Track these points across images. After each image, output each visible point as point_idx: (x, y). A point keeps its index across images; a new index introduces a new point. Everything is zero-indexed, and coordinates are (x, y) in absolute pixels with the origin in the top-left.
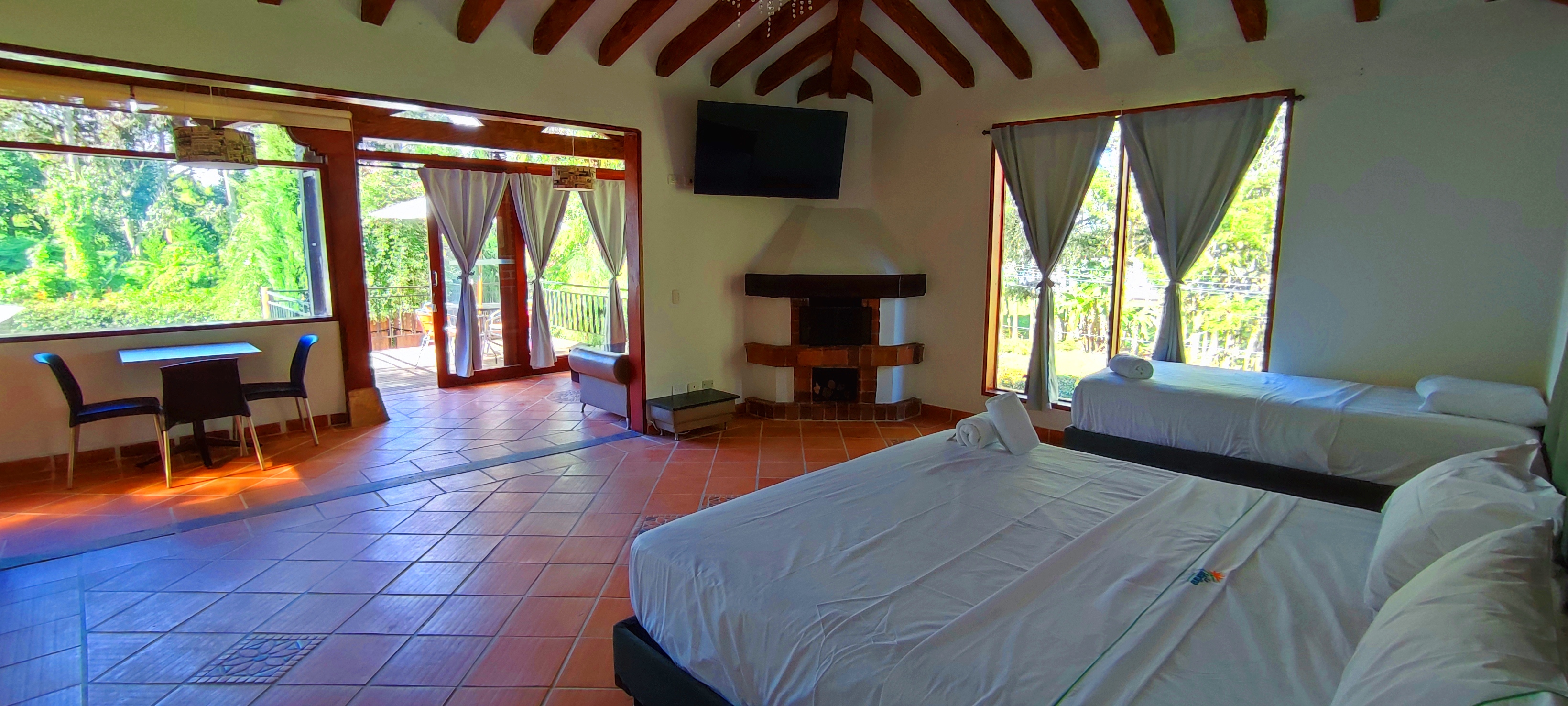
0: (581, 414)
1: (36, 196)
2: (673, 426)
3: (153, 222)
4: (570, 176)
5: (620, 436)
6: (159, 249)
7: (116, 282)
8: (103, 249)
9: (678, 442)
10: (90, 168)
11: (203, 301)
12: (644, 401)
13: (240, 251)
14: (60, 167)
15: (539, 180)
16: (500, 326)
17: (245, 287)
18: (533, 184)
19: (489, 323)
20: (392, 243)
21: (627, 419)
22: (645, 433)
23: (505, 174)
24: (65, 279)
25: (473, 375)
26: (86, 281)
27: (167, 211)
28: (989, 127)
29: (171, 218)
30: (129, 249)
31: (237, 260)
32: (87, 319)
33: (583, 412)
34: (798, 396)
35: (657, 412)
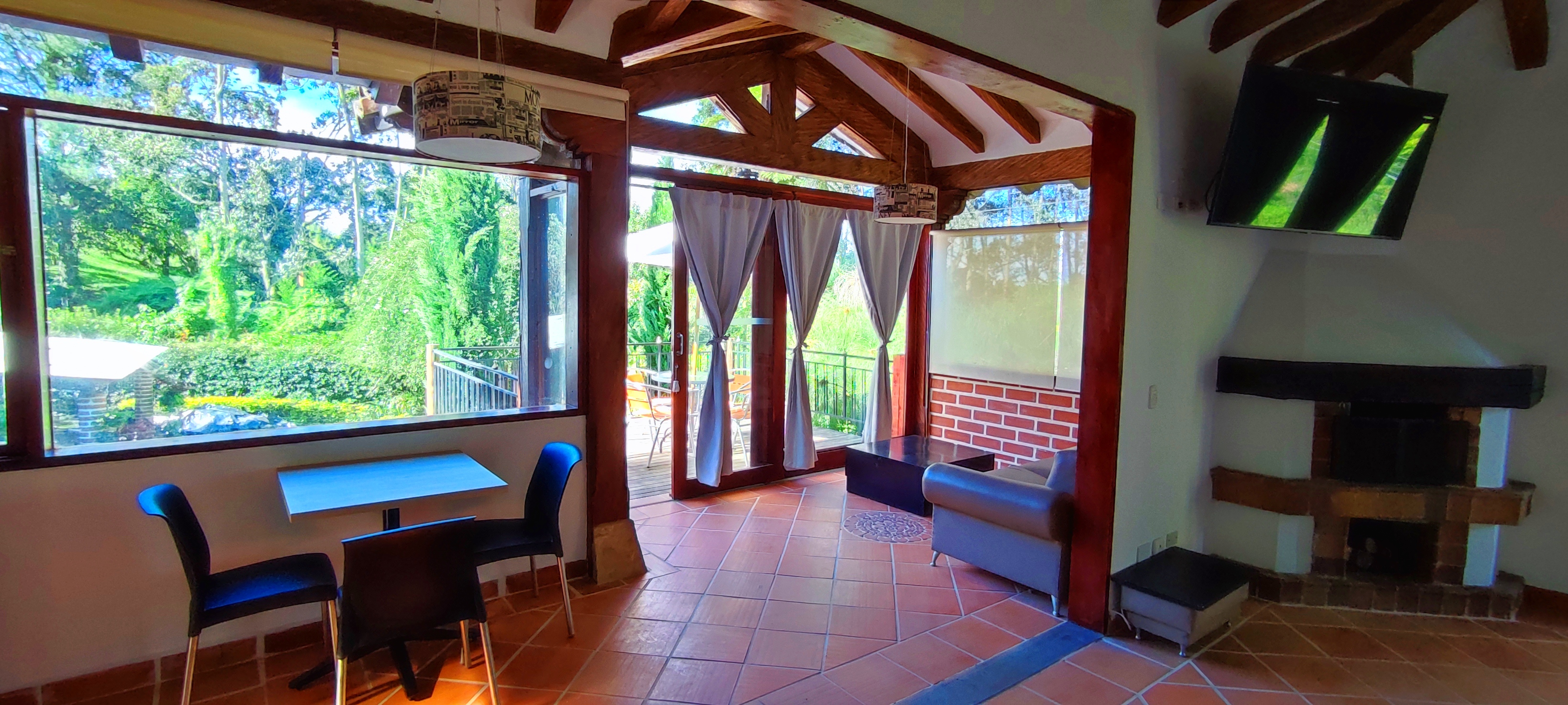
1: (190, 239)
3: (289, 264)
6: (292, 290)
7: (250, 324)
8: (241, 289)
10: (238, 212)
11: (330, 344)
13: (371, 295)
14: (212, 210)
17: (372, 332)
24: (207, 318)
26: (223, 321)
27: (302, 255)
29: (306, 260)
30: (264, 289)
31: (367, 303)
32: (223, 359)
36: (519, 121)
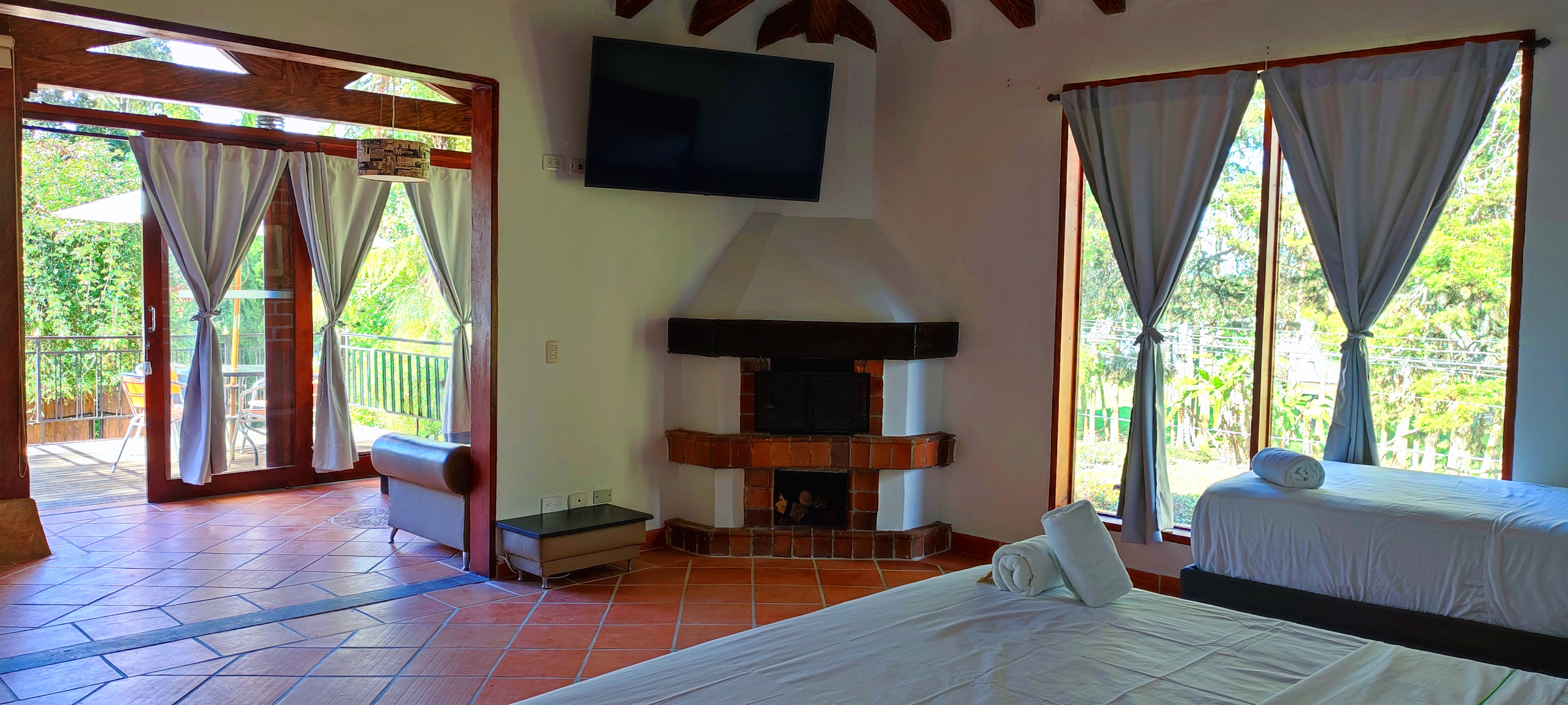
0: (389, 546)
2: (539, 565)
4: (385, 156)
5: (449, 582)
9: (546, 592)
12: (493, 523)
15: (338, 164)
16: (263, 403)
18: (330, 172)
19: (248, 397)
20: (104, 271)
21: (464, 553)
22: (492, 577)
23: (280, 153)
25: (210, 481)
28: (1057, 89)
33: (392, 542)
34: (751, 517)
35: (513, 541)
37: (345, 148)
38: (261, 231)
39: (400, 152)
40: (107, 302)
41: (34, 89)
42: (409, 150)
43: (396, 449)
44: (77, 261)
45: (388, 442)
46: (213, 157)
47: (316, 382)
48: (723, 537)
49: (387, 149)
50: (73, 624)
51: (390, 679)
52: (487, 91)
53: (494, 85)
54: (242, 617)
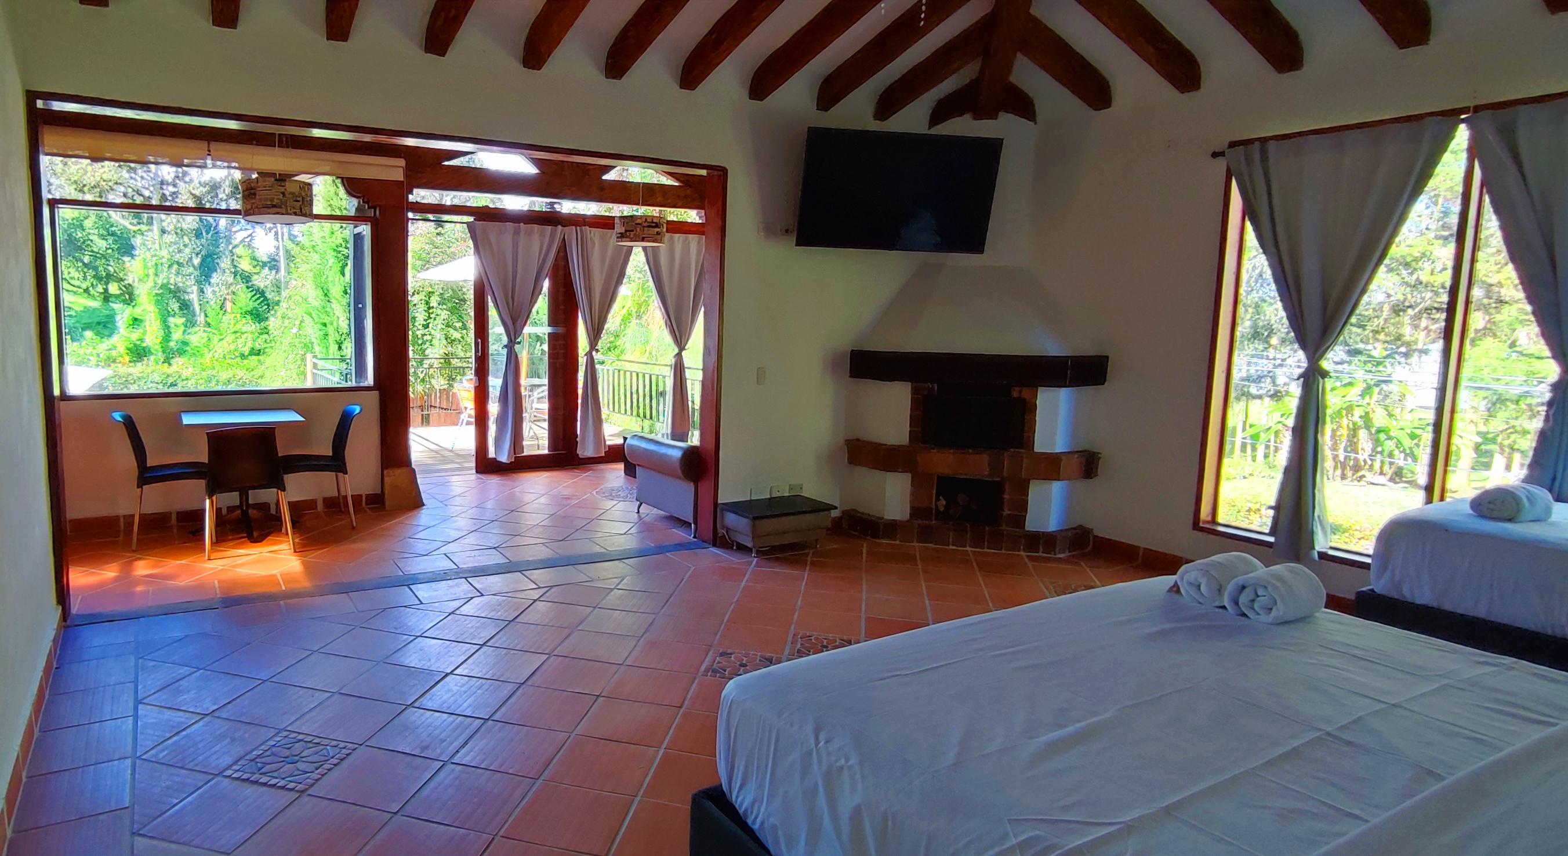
0: (636, 515)
1: (128, 265)
2: (751, 539)
3: (217, 289)
4: (636, 228)
5: (681, 546)
6: (220, 316)
7: (182, 349)
8: (174, 316)
9: (756, 559)
10: (170, 236)
11: (253, 370)
12: (716, 504)
13: (289, 318)
14: (147, 236)
15: (597, 235)
16: (545, 406)
17: (290, 357)
18: (591, 238)
19: (533, 402)
20: (431, 311)
21: (693, 525)
22: (714, 545)
23: (560, 227)
24: (144, 345)
25: (513, 460)
26: (158, 347)
27: (228, 279)
28: (1221, 145)
29: (231, 284)
30: (194, 315)
31: (286, 327)
32: (157, 383)
33: (638, 512)
34: (917, 512)
35: (731, 519)
36: (295, 203)
37: (605, 223)
38: (546, 284)
39: (646, 224)
40: (433, 332)
41: (411, 192)
42: (653, 222)
43: (644, 445)
44: (415, 305)
45: (637, 440)
46: (517, 233)
47: (580, 392)
48: (891, 528)
49: (637, 222)
50: (445, 554)
51: (653, 616)
52: (720, 176)
53: (723, 171)
54: (549, 559)
